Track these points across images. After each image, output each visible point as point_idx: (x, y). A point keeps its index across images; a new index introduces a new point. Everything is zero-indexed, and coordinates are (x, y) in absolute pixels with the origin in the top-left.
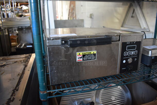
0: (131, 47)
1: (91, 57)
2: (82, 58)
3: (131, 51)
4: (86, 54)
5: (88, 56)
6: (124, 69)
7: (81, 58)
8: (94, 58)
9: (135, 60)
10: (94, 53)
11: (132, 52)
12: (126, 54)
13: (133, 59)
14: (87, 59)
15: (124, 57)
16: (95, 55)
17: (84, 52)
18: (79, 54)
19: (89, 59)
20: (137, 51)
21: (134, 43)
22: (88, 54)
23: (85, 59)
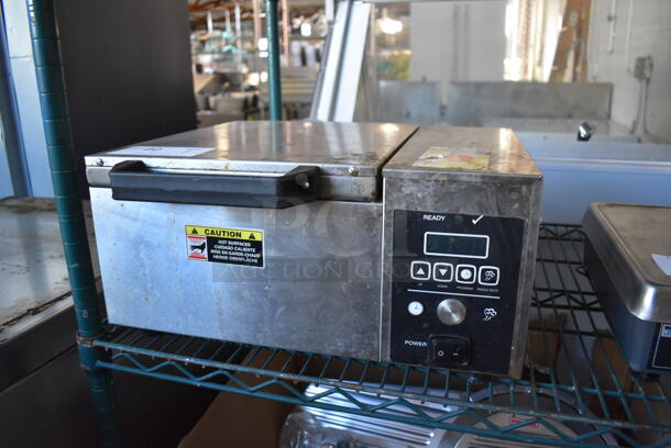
0: (452, 240)
1: (241, 254)
2: (206, 250)
3: (454, 261)
4: (222, 236)
5: (227, 245)
6: (415, 343)
7: (202, 247)
8: (256, 261)
9: (487, 319)
10: (252, 237)
11: (461, 269)
12: (421, 272)
13: (473, 307)
14: (226, 258)
15: (415, 284)
16: (256, 245)
17: (210, 227)
18: (195, 232)
19: (236, 259)
20: (495, 271)
21: (475, 222)
22: (227, 239)
23: (217, 257)
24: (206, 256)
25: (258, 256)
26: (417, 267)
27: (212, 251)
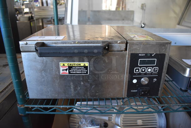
0: (147, 61)
1: (81, 71)
2: (68, 70)
3: (147, 67)
4: (74, 65)
5: (76, 68)
6: (134, 91)
7: (66, 70)
9: (154, 81)
10: (85, 65)
11: (148, 69)
12: (137, 71)
13: (151, 79)
14: (75, 72)
15: (135, 74)
16: (86, 67)
17: (70, 63)
18: (64, 65)
19: (79, 72)
20: (157, 69)
21: (153, 55)
22: (76, 66)
23: (71, 72)
24: (68, 73)
25: (86, 71)
26: (136, 70)
27: (70, 71)
